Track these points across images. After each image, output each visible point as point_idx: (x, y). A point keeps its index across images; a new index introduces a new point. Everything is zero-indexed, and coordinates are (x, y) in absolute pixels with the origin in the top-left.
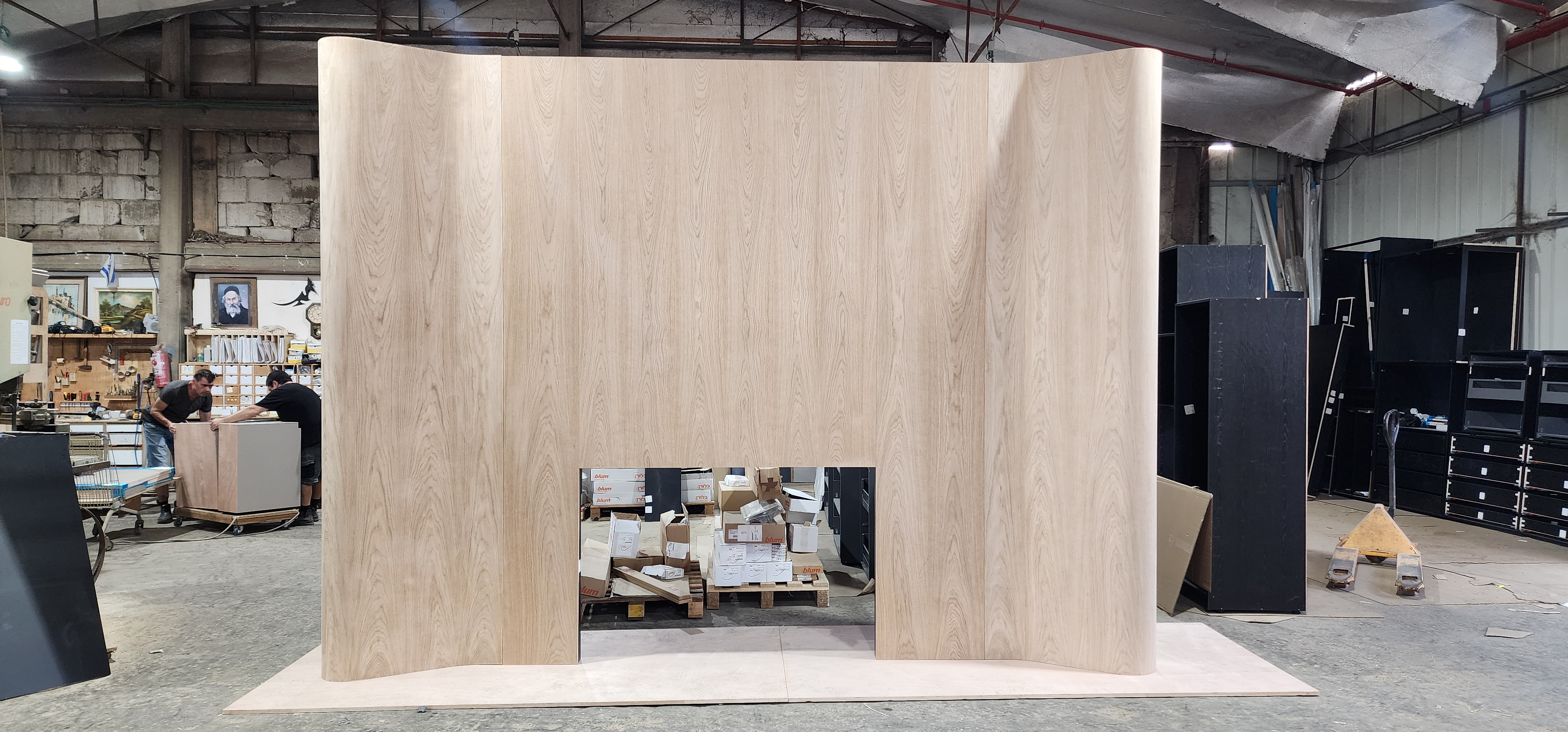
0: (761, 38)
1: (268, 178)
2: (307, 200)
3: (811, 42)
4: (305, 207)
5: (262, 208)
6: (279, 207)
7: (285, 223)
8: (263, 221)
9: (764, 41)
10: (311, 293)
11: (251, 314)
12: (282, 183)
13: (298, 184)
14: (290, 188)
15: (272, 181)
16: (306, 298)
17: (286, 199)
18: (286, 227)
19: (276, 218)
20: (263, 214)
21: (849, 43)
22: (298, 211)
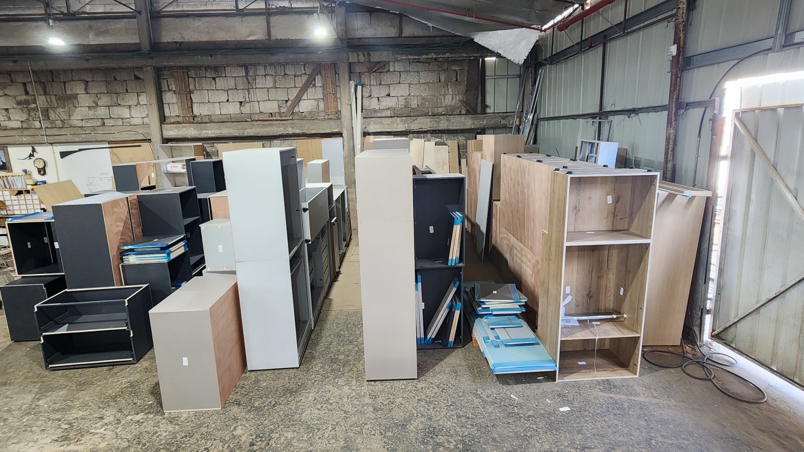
0: (247, 8)
1: (4, 96)
2: (25, 106)
3: (274, 9)
4: (25, 110)
5: (4, 111)
6: (12, 110)
7: (17, 118)
8: (5, 118)
9: (249, 9)
10: (35, 153)
11: (7, 165)
12: (11, 98)
13: (19, 98)
14: (15, 100)
15: (6, 97)
16: (33, 156)
17: (15, 106)
18: (18, 120)
19: (11, 116)
20: (5, 114)
21: (294, 8)
22: (21, 112)
